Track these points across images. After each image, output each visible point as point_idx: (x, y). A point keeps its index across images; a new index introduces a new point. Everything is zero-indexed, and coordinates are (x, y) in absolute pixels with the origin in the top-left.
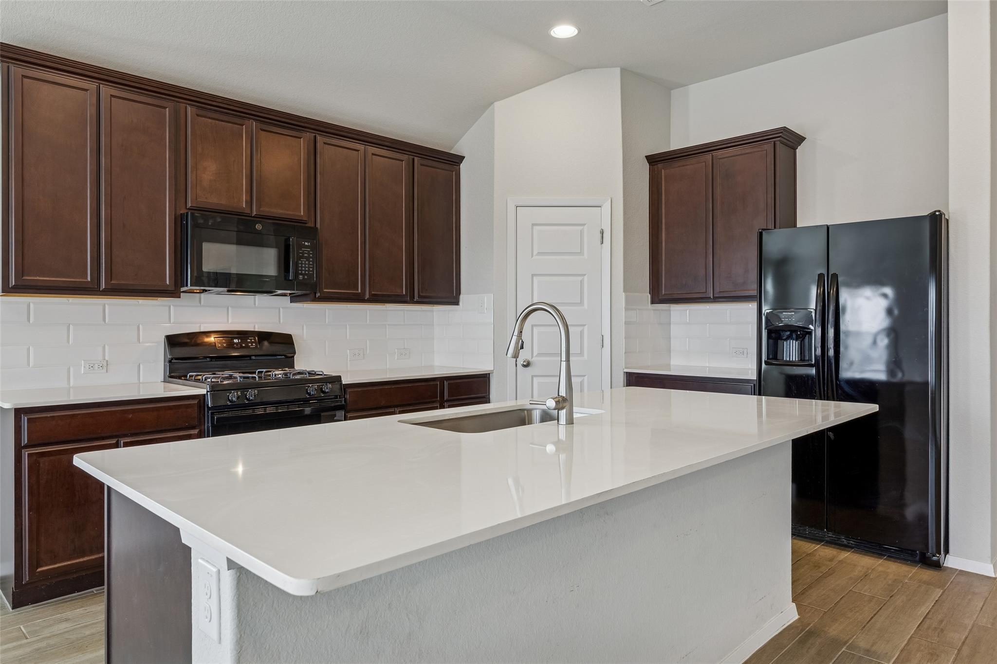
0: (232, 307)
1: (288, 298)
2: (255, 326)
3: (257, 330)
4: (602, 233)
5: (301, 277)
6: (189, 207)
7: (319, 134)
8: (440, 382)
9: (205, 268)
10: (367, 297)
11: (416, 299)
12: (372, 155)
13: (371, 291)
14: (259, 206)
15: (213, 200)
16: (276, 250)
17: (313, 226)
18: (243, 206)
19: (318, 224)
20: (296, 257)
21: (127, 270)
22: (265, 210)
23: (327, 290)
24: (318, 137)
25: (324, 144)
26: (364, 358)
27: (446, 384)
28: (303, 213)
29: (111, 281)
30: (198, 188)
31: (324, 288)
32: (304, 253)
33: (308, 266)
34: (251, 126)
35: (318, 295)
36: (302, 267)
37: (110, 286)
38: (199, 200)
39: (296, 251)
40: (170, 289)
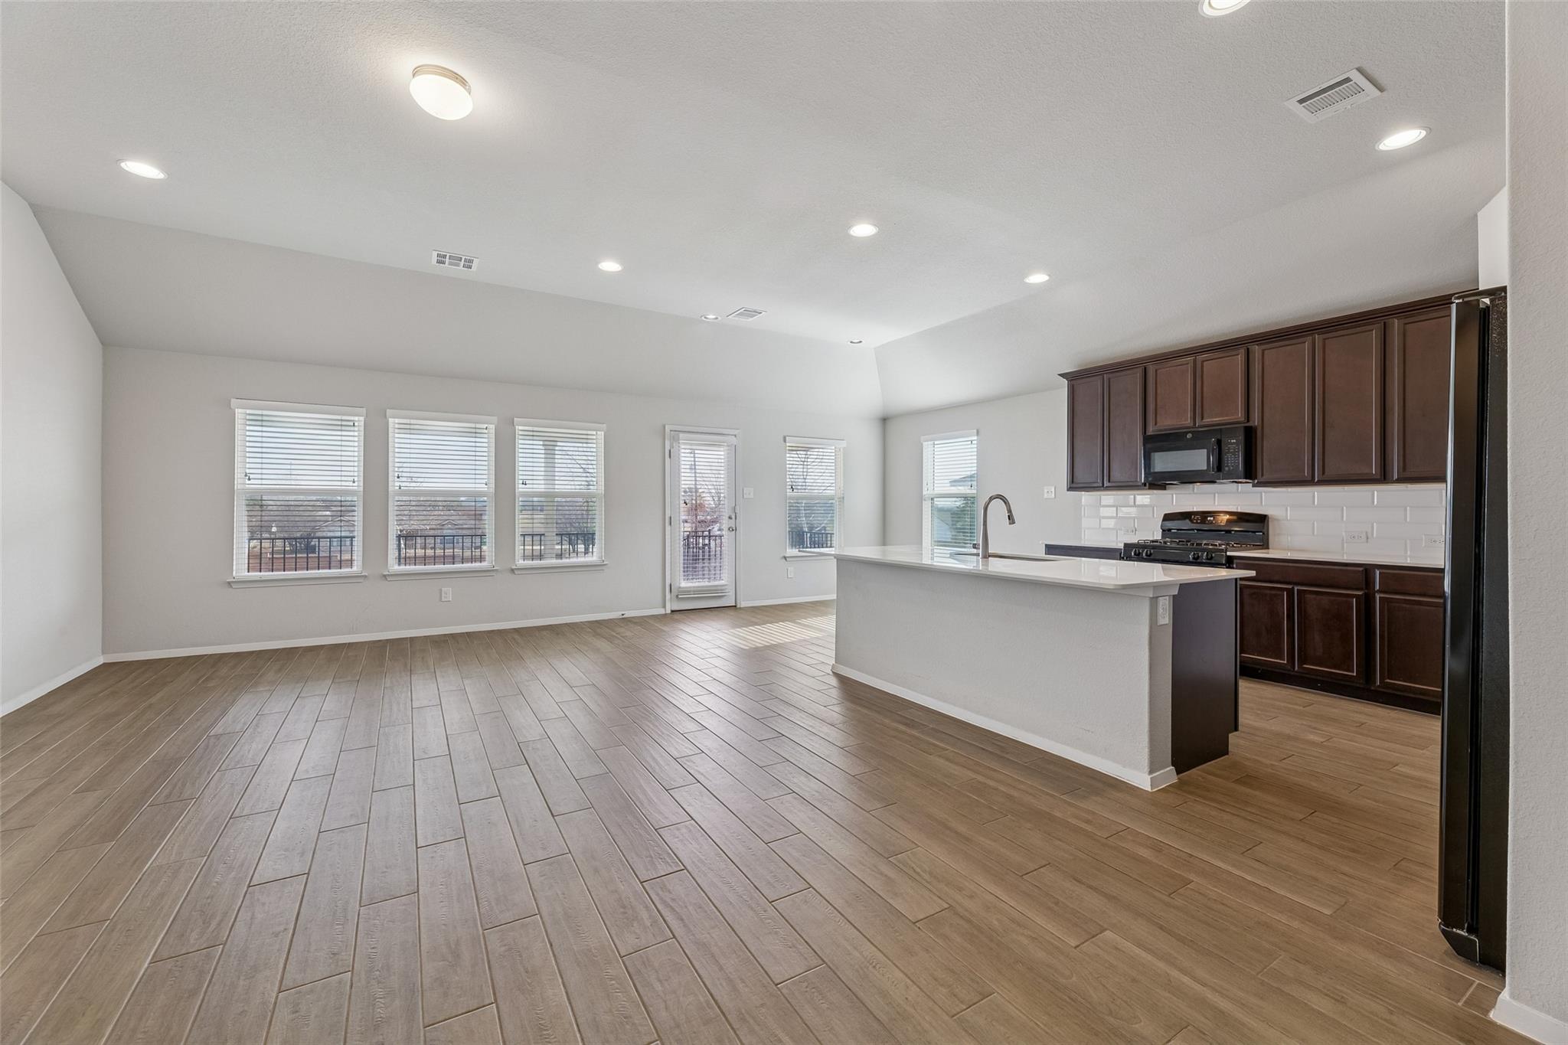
0: (1218, 493)
2: (1237, 508)
3: (1239, 511)
5: (1227, 469)
6: (1151, 431)
7: (1257, 345)
8: (1366, 570)
9: (1154, 469)
10: (1316, 480)
11: (1396, 477)
12: (1325, 339)
13: (1323, 473)
14: (1202, 419)
15: (1166, 422)
16: (1206, 450)
17: (1250, 424)
18: (1189, 422)
19: (1255, 421)
20: (1223, 453)
21: (1117, 475)
22: (1207, 420)
23: (1266, 477)
24: (1257, 347)
25: (1263, 351)
26: (1367, 542)
27: (1378, 572)
28: (1240, 415)
29: (1109, 481)
30: (1158, 416)
31: (1262, 475)
32: (1229, 449)
33: (1235, 459)
34: (1195, 361)
35: (1256, 481)
36: (1228, 460)
37: (1109, 484)
38: (1158, 424)
39: (1225, 448)
40: (1139, 484)
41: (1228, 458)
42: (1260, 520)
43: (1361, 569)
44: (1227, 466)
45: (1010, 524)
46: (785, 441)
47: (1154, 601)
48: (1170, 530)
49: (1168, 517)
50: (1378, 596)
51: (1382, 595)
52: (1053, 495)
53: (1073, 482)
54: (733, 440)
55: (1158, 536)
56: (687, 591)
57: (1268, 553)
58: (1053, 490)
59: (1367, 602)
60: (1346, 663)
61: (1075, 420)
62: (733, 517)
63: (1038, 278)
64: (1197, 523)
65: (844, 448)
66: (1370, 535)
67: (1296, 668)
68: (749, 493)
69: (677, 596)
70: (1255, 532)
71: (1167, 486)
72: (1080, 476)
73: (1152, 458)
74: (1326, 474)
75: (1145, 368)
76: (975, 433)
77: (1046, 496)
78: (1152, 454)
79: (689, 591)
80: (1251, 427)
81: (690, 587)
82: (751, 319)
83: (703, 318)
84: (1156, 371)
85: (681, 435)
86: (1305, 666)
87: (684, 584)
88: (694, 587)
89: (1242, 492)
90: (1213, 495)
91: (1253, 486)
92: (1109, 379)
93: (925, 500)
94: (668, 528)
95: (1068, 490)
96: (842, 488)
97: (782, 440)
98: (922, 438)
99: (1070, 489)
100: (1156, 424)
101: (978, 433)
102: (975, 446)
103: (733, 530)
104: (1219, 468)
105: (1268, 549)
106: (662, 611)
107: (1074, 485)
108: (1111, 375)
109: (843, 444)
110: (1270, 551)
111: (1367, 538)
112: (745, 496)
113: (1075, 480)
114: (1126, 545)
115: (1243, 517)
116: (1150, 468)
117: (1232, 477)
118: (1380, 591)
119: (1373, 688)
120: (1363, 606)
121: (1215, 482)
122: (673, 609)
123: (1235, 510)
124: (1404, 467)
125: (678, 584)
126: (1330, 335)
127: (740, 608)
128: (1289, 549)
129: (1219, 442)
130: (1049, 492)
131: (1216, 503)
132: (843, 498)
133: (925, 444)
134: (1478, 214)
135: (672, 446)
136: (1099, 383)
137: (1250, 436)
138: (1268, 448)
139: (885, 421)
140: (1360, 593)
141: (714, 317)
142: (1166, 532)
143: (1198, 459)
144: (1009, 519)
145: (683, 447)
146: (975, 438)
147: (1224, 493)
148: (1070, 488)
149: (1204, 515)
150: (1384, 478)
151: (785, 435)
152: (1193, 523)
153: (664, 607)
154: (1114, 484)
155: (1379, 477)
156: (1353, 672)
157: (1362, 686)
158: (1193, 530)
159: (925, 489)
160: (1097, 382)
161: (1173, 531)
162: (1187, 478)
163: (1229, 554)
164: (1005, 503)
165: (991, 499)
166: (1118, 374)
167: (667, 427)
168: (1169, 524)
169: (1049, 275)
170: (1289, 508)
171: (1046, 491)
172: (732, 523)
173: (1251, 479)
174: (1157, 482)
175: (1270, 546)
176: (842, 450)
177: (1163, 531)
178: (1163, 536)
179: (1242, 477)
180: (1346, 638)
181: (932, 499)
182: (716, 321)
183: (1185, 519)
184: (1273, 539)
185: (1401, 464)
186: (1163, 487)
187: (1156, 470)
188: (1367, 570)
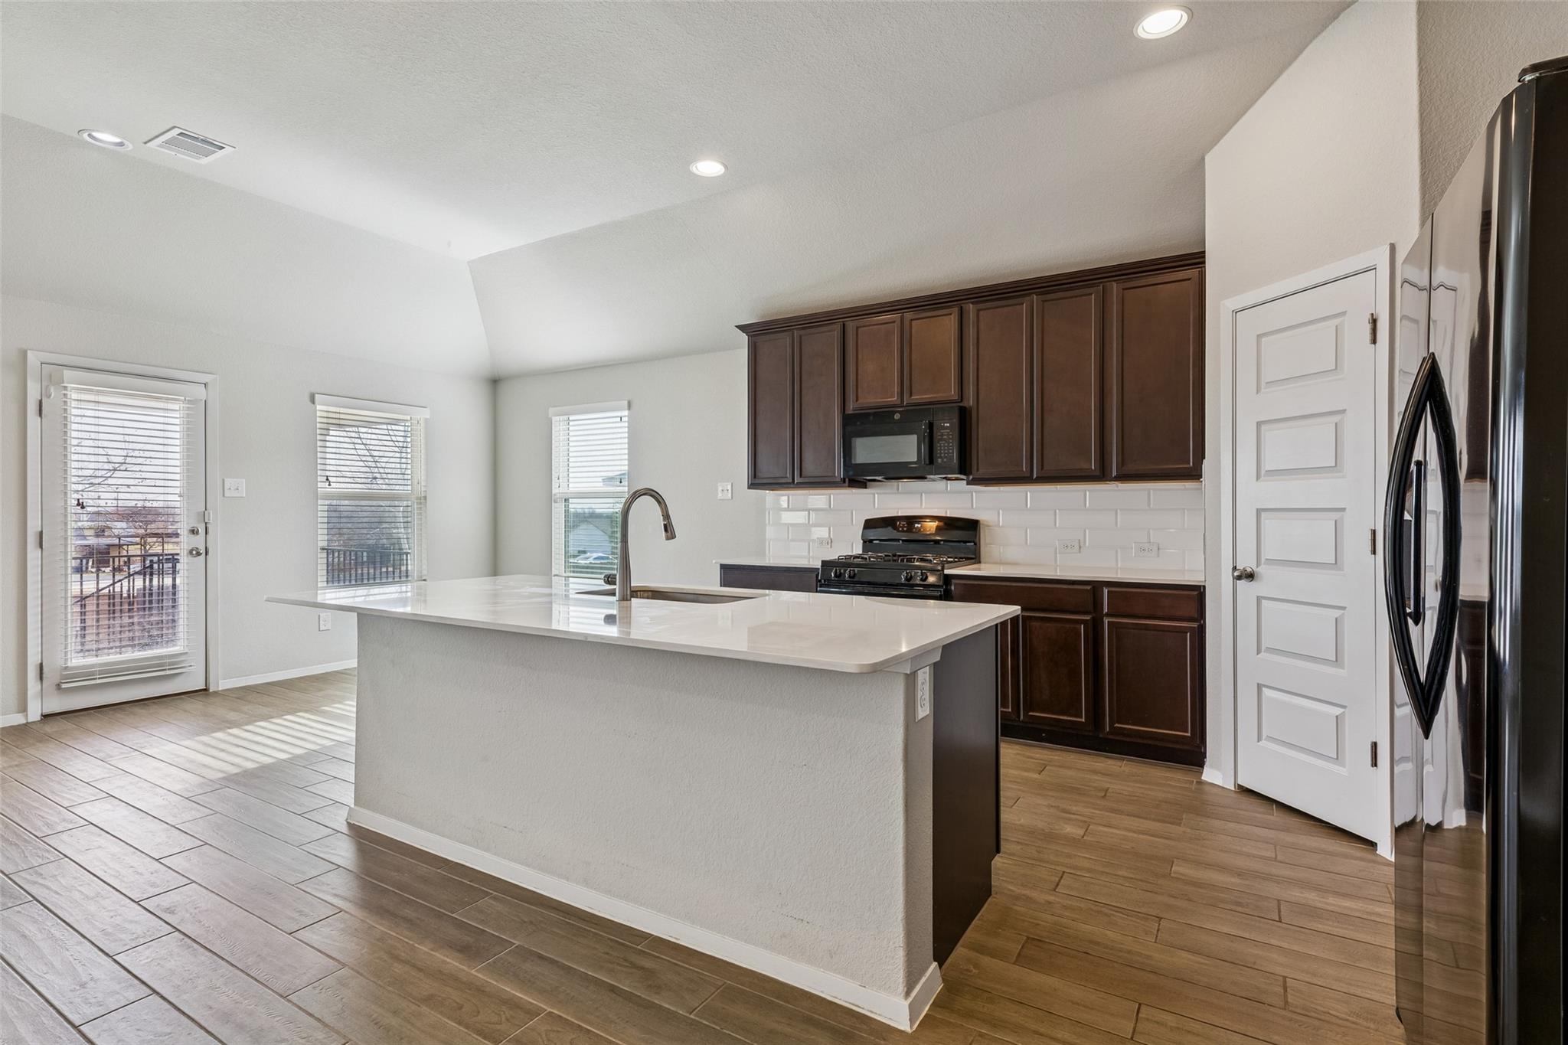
0: (925, 493)
1: (965, 482)
2: (946, 512)
3: (948, 515)
4: (1374, 321)
5: (940, 460)
6: (851, 408)
7: (972, 303)
8: (1094, 587)
9: (855, 460)
10: (1035, 476)
11: (1114, 474)
12: (1044, 301)
13: (1042, 469)
14: (911, 396)
15: (871, 398)
16: (915, 437)
17: (964, 404)
18: (894, 399)
19: (970, 401)
20: (935, 440)
21: (811, 467)
22: (916, 398)
23: (982, 472)
24: (971, 306)
25: (979, 310)
26: (1080, 552)
27: (1106, 591)
28: (953, 392)
29: (801, 476)
30: (859, 390)
31: (978, 470)
32: (942, 435)
33: (947, 449)
34: (902, 318)
35: (971, 477)
36: (941, 450)
37: (801, 480)
38: (860, 401)
39: (937, 434)
40: (838, 480)
41: (941, 447)
42: (971, 527)
43: (1089, 587)
44: (941, 457)
45: (668, 539)
46: (313, 401)
47: (911, 679)
48: (871, 541)
49: (869, 524)
50: (1106, 621)
51: (1110, 620)
52: (730, 495)
53: (755, 477)
54: (200, 392)
55: (858, 550)
56: (87, 673)
57: (979, 570)
58: (729, 487)
59: (1095, 626)
60: (1073, 708)
61: (758, 391)
62: (202, 531)
63: (709, 168)
64: (903, 531)
65: (426, 420)
66: (1082, 544)
67: (1022, 717)
68: (237, 486)
69: (58, 686)
70: (965, 542)
71: (868, 483)
72: (767, 469)
73: (853, 445)
74: (1045, 469)
75: (844, 325)
76: (626, 407)
77: (720, 495)
78: (854, 439)
79: (93, 673)
80: (965, 407)
81: (93, 666)
82: (204, 161)
83: (85, 135)
84: (857, 328)
85: (68, 374)
86: (1031, 713)
87: (77, 661)
88: (101, 665)
89: (951, 492)
90: (920, 496)
91: (967, 484)
92: (801, 337)
93: (555, 502)
94: (33, 554)
95: (749, 488)
96: (423, 484)
97: (307, 399)
98: (551, 410)
99: (752, 486)
100: (857, 401)
101: (629, 407)
102: (626, 424)
103: (199, 554)
104: (931, 461)
105: (980, 562)
106: (18, 719)
107: (757, 481)
108: (802, 332)
109: (425, 414)
110: (982, 566)
111: (1080, 547)
112: (227, 494)
113: (758, 474)
114: (824, 563)
115: (950, 524)
116: (850, 459)
117: (945, 472)
118: (1108, 615)
119: (1101, 736)
120: (1091, 636)
121: (926, 478)
122: (48, 710)
123: (944, 515)
124: (1122, 463)
125: (61, 663)
126: (1049, 297)
127: (216, 693)
128: (1001, 563)
129: (931, 426)
130: (724, 491)
131: (923, 507)
132: (425, 498)
133: (555, 419)
134: (1206, 157)
135: (45, 393)
136: (788, 341)
137: (965, 419)
138: (984, 433)
139: (494, 383)
140: (1088, 618)
141: (117, 140)
142: (867, 543)
143: (906, 448)
144: (666, 530)
145: (75, 396)
146: (626, 413)
147: (932, 492)
148: (751, 484)
149: (911, 520)
150: (1101, 475)
151: (313, 391)
152: (899, 531)
153: (23, 709)
154: (806, 480)
155: (1098, 474)
156: (1082, 717)
157: (1091, 734)
158: (898, 540)
159: (555, 485)
160: (784, 340)
161: (875, 542)
162: (894, 472)
163: (946, 572)
164: (659, 502)
165: (636, 495)
166: (812, 330)
167: (31, 356)
168: (872, 534)
169: (726, 167)
170: (1001, 512)
171: (720, 489)
172: (198, 542)
173: (965, 475)
174: (857, 477)
175: (982, 560)
176: (422, 422)
177: (864, 542)
178: (865, 550)
179: (957, 471)
180: (1074, 674)
181: (566, 500)
182: (119, 149)
183: (886, 527)
184: (984, 551)
185: (1120, 458)
186: (864, 485)
187: (858, 462)
188: (1096, 586)
